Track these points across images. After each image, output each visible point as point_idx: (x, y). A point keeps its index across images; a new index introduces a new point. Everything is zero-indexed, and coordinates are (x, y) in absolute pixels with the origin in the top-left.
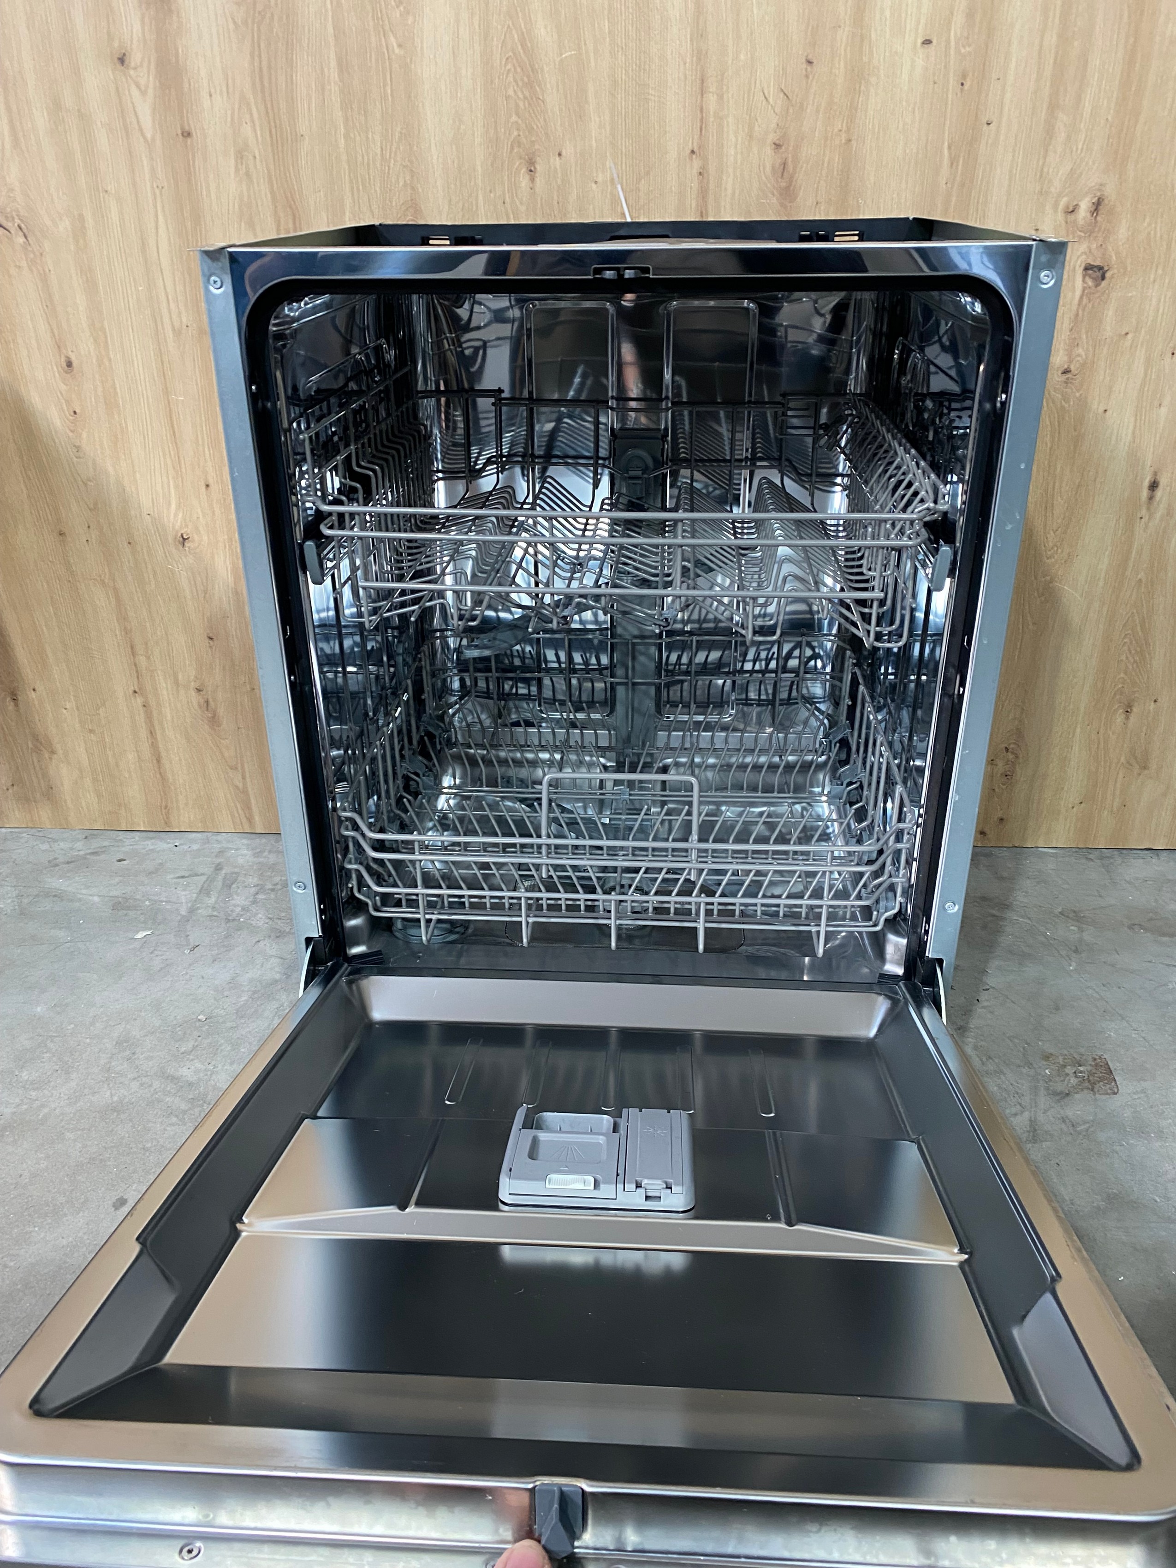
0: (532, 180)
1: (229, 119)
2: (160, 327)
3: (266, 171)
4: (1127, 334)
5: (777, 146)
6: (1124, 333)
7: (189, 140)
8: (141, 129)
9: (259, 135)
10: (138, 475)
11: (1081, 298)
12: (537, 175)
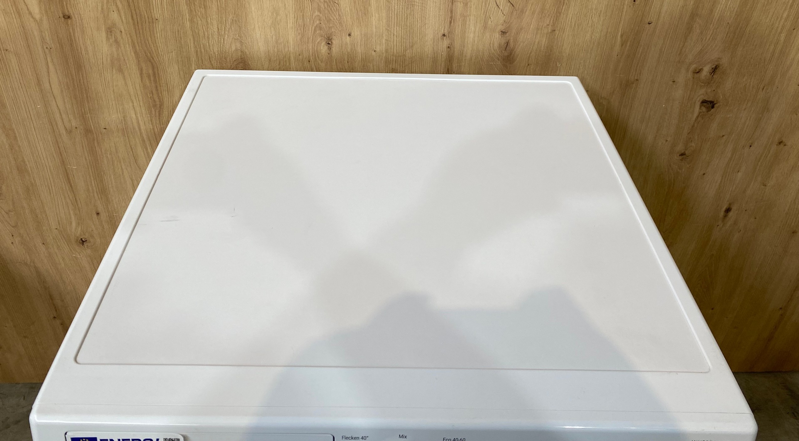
0: (330, 49)
1: (100, 9)
2: (55, 127)
3: (130, 40)
4: (723, 136)
5: (503, 33)
6: (721, 135)
7: (69, 21)
8: (30, 13)
9: (124, 19)
10: (47, 209)
11: (697, 117)
12: (333, 46)
